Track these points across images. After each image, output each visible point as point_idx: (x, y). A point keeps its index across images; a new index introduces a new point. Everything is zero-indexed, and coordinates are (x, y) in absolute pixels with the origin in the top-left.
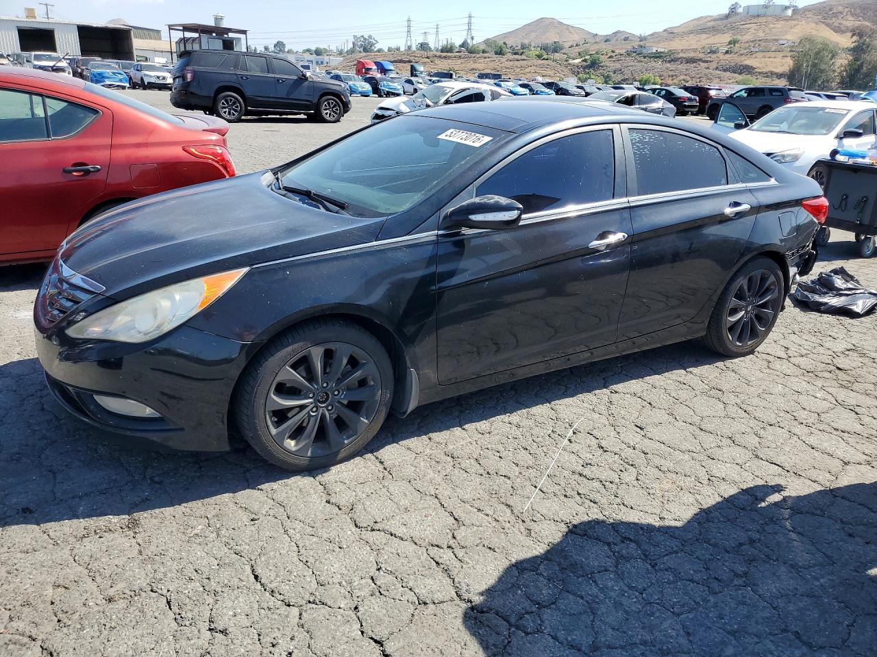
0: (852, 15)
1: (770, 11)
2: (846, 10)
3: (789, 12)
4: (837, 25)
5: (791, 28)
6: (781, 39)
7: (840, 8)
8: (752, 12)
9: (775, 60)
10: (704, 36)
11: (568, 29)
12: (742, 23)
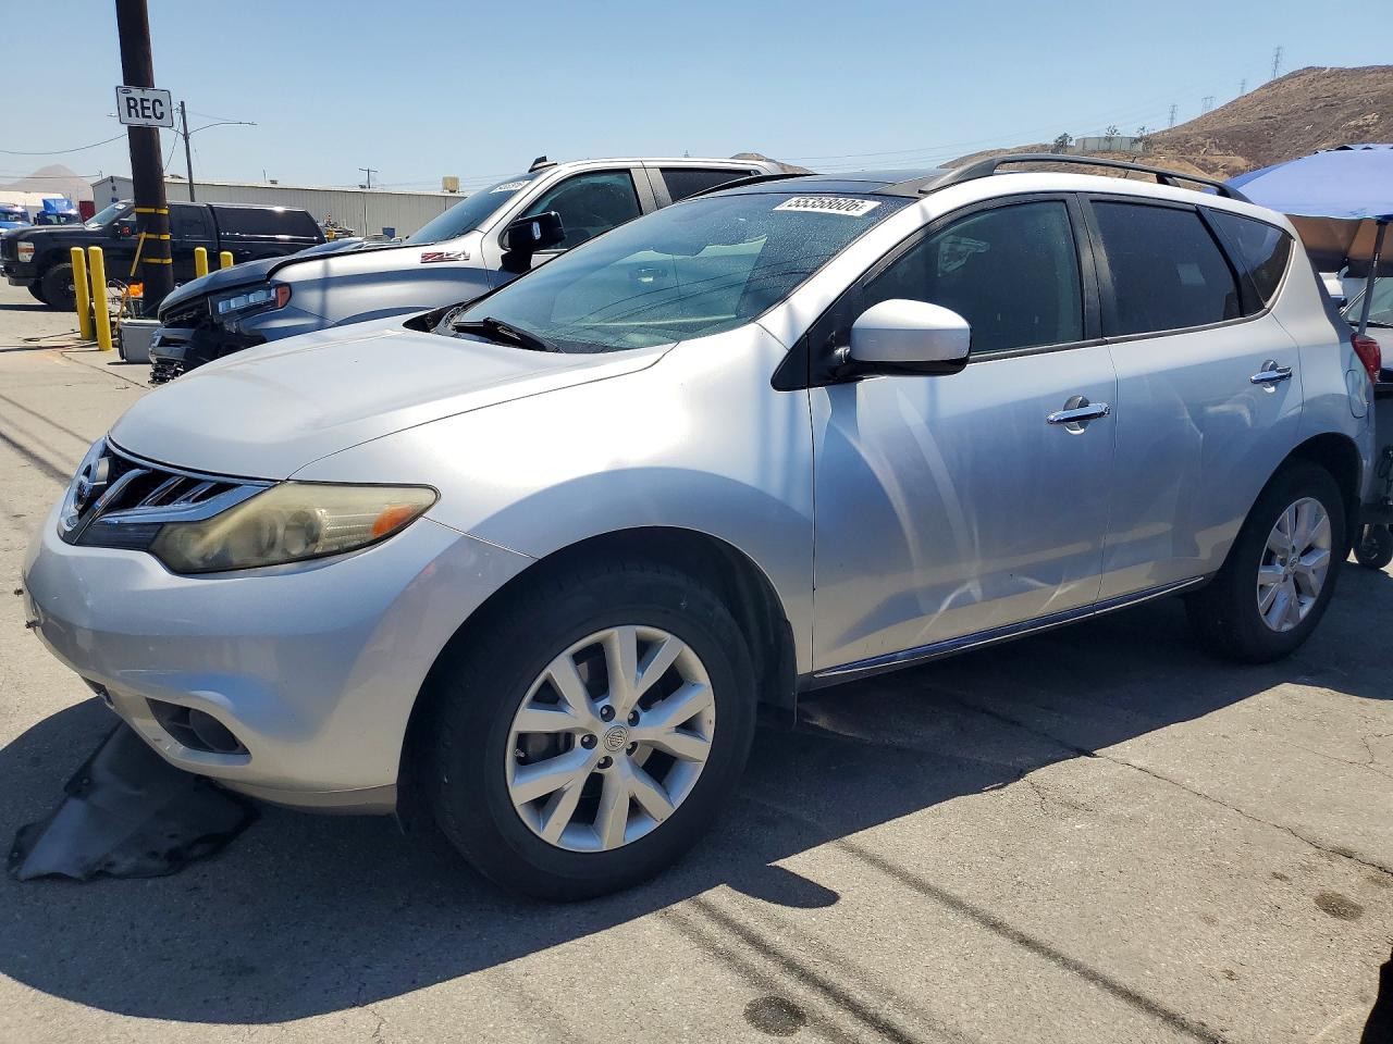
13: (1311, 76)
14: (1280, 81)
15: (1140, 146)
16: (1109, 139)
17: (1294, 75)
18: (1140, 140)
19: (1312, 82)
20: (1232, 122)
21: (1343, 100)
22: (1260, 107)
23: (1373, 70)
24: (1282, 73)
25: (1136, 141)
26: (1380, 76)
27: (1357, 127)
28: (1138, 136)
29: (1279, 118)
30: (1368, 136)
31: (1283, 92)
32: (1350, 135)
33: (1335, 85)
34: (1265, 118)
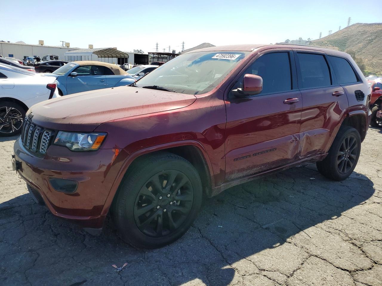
0: (331, 44)
13: (358, 26)
14: (350, 26)
15: (308, 43)
16: (300, 41)
17: (353, 25)
18: (308, 42)
19: (358, 27)
20: (336, 37)
21: (366, 32)
22: (343, 34)
23: (375, 24)
24: (350, 25)
25: (307, 42)
26: (377, 26)
27: (370, 40)
28: (308, 40)
29: (348, 37)
30: (373, 43)
31: (350, 30)
32: (367, 42)
33: (364, 28)
34: (344, 37)
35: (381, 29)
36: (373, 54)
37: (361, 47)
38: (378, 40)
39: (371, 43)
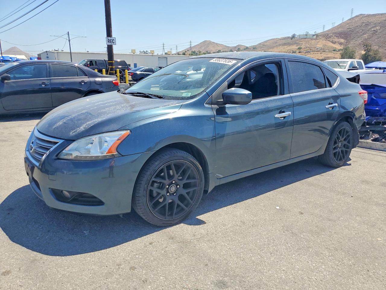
0: (336, 37)
1: (308, 37)
2: (334, 35)
3: (315, 37)
4: (332, 41)
5: (318, 43)
6: (317, 47)
7: (331, 34)
8: (301, 37)
9: (318, 55)
10: (286, 46)
11: (217, 45)
12: (299, 41)
13: (361, 16)
14: (353, 18)
16: (306, 35)
17: (356, 16)
19: (361, 18)
20: (340, 30)
21: (370, 23)
22: (348, 25)
23: (378, 14)
24: (353, 16)
26: (380, 16)
27: (374, 30)
28: (314, 34)
29: (353, 28)
30: (377, 33)
31: (354, 21)
32: (372, 32)
33: (368, 19)
34: (349, 28)
35: (385, 19)
36: (379, 44)
37: (366, 38)
38: (383, 30)
39: (376, 34)
